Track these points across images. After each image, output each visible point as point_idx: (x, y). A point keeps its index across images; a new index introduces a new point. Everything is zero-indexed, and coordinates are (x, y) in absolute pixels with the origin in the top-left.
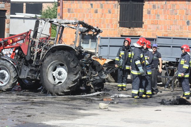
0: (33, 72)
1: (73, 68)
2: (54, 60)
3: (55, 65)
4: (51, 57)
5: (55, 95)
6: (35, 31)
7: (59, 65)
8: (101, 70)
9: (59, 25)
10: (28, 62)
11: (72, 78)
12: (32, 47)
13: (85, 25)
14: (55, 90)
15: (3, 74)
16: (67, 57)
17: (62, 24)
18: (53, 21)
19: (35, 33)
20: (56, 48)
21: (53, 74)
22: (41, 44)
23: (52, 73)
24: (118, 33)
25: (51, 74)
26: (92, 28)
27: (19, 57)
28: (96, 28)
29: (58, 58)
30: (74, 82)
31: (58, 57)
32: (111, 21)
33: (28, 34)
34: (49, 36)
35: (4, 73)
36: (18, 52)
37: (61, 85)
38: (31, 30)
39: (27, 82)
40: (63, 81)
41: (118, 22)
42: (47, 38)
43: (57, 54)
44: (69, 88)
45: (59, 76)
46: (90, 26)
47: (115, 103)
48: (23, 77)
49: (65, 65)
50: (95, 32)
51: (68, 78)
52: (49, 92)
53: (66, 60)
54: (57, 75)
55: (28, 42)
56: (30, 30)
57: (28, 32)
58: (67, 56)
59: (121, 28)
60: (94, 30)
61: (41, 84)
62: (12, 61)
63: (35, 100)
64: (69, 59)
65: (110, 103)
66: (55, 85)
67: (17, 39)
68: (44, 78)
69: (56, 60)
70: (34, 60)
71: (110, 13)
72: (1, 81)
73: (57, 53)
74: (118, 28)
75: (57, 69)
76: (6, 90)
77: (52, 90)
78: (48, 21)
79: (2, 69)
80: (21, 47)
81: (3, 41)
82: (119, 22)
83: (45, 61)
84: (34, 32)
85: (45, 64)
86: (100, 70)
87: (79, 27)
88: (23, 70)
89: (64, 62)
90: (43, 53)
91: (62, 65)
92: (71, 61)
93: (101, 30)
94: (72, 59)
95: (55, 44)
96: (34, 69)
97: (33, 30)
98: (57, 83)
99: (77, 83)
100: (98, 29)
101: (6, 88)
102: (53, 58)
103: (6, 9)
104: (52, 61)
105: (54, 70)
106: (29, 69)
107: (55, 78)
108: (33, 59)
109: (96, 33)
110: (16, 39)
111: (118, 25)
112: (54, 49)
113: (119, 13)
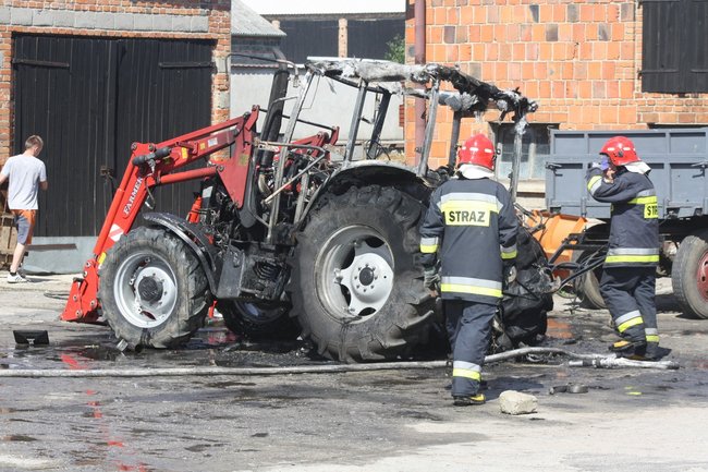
0: (266, 271)
1: (414, 255)
2: (344, 224)
3: (348, 242)
4: (332, 211)
5: (349, 360)
6: (273, 111)
7: (365, 245)
8: (535, 260)
9: (364, 85)
10: (249, 235)
11: (412, 292)
12: (262, 177)
13: (463, 84)
14: (348, 342)
15: (154, 282)
16: (391, 210)
17: (374, 79)
18: (340, 72)
19: (273, 117)
20: (354, 177)
21: (340, 279)
22: (298, 162)
23: (338, 275)
24: (639, 116)
25: (335, 280)
26: (497, 95)
27: (218, 215)
28: (510, 94)
29: (357, 214)
30: (420, 308)
31: (356, 210)
32: (610, 71)
33: (249, 125)
34: (334, 131)
35: (157, 280)
36: (213, 194)
37: (370, 320)
38: (256, 109)
39: (254, 311)
40: (377, 306)
41: (637, 74)
42: (326, 140)
43: (353, 201)
44: (403, 333)
45: (362, 287)
46: (484, 86)
47: (576, 389)
48: (228, 295)
49: (386, 243)
50: (509, 111)
51: (397, 295)
52: (326, 349)
53: (386, 220)
54: (358, 282)
55: (248, 156)
56: (254, 110)
57: (247, 117)
58: (390, 205)
59: (649, 97)
60: (503, 103)
61: (296, 317)
62: (186, 233)
63: (260, 382)
64: (399, 218)
65: (552, 390)
66: (346, 324)
67: (207, 145)
68: (305, 293)
69: (349, 222)
70: (270, 225)
71: (605, 38)
72: (148, 310)
73: (352, 197)
74: (638, 96)
75: (356, 258)
76: (164, 343)
77: (335, 343)
78: (323, 71)
79: (151, 264)
80: (221, 174)
81: (152, 155)
82: (640, 74)
83: (308, 230)
84: (268, 117)
85: (308, 241)
86: (529, 259)
87: (437, 90)
88: (227, 267)
89: (381, 230)
90: (308, 197)
91: (374, 243)
92: (408, 224)
93: (530, 101)
94: (412, 219)
95: (347, 161)
96: (270, 259)
97: (266, 108)
98: (357, 312)
99: (431, 312)
100: (518, 98)
101: (164, 335)
102: (340, 214)
103: (213, 36)
104: (336, 228)
105: (347, 262)
106: (252, 263)
107: (350, 296)
108: (268, 222)
109: (512, 114)
110: (202, 146)
111: (638, 84)
112: (343, 182)
113: (639, 37)
